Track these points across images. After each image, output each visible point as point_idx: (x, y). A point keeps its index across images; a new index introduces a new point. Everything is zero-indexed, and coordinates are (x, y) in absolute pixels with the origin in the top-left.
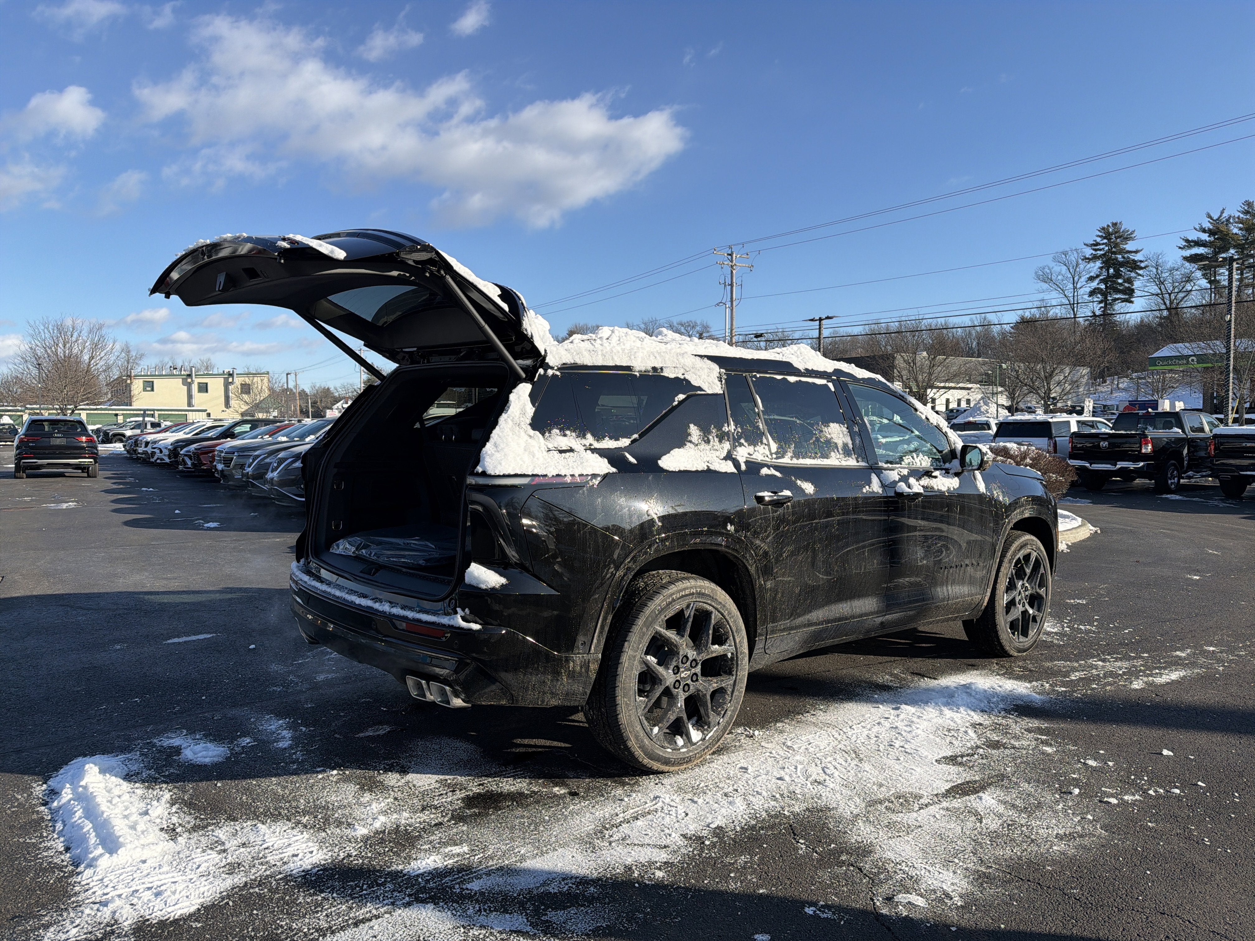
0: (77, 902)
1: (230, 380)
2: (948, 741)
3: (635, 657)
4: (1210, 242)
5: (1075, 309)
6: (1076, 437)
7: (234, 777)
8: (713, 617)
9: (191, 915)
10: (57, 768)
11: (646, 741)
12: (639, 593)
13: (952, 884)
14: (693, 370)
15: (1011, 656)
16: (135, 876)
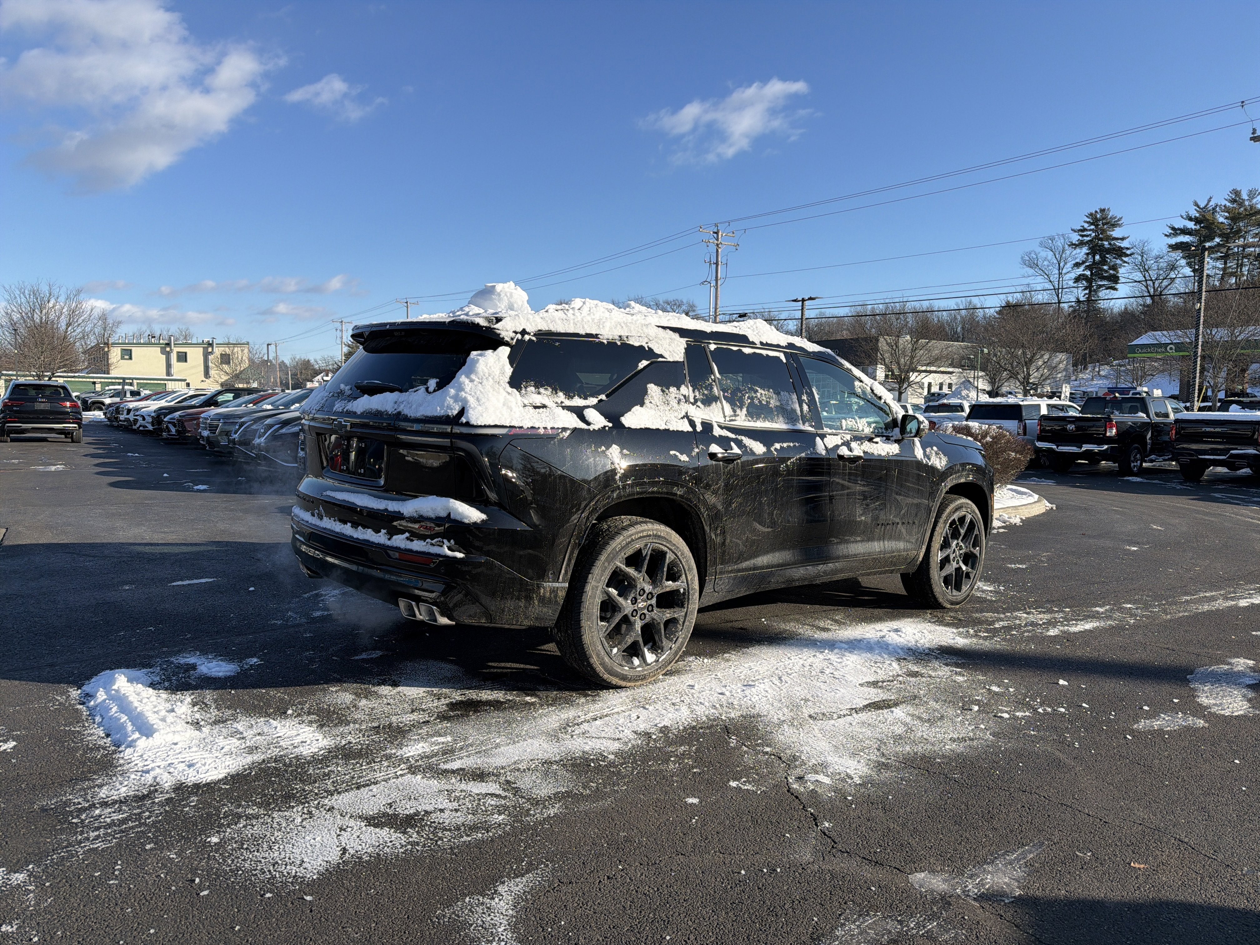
0: (123, 770)
1: (210, 350)
2: (873, 671)
3: (597, 587)
4: (1196, 230)
5: (1060, 295)
6: (1044, 420)
7: (245, 687)
8: (668, 557)
9: (219, 781)
10: (89, 678)
11: (607, 659)
12: (602, 534)
13: (855, 769)
14: (655, 340)
15: (945, 608)
16: (169, 753)
